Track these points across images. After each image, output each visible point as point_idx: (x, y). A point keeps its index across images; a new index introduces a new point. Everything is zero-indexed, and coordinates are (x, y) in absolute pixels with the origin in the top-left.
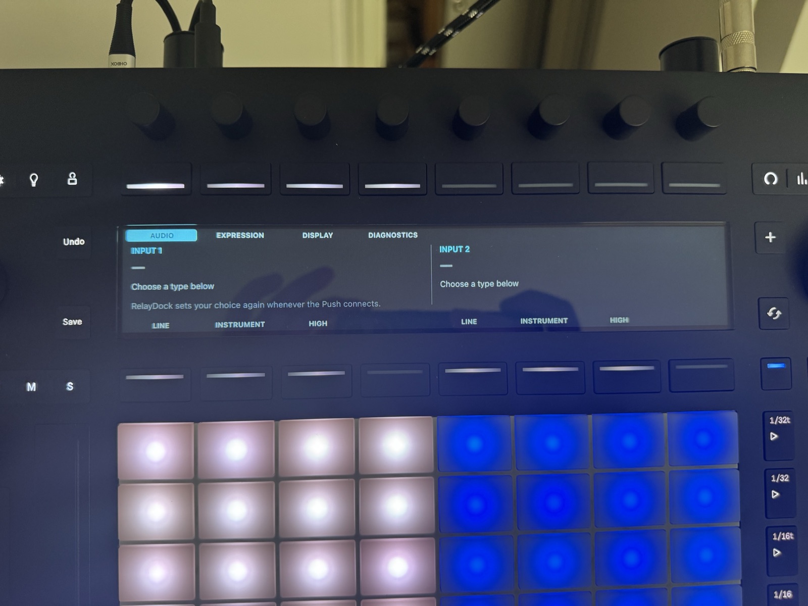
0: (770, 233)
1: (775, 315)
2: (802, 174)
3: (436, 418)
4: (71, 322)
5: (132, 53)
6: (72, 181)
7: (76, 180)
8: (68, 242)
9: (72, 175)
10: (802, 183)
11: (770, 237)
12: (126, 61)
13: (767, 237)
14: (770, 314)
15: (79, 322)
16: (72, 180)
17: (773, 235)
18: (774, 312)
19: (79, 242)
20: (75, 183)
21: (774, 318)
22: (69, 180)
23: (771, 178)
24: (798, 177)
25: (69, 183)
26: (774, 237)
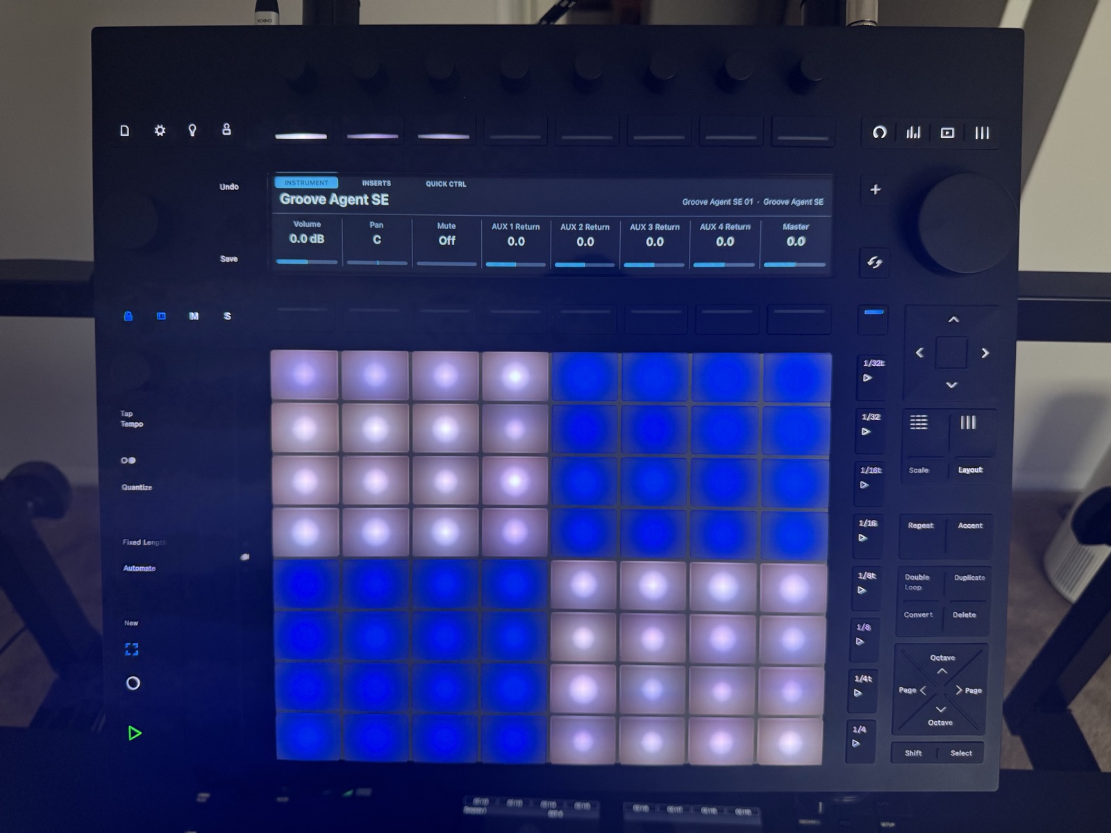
0: (875, 186)
1: (875, 264)
2: (912, 128)
3: (551, 354)
4: (228, 259)
5: (277, 11)
6: (226, 132)
7: (230, 130)
8: (224, 187)
9: (226, 126)
10: (911, 137)
11: (876, 189)
12: (271, 18)
13: (871, 190)
14: (870, 263)
15: (235, 259)
16: (227, 130)
17: (878, 187)
18: (875, 261)
19: (234, 187)
20: (230, 134)
21: (874, 267)
22: (224, 130)
23: (880, 132)
24: (908, 131)
25: (224, 134)
26: (879, 190)
